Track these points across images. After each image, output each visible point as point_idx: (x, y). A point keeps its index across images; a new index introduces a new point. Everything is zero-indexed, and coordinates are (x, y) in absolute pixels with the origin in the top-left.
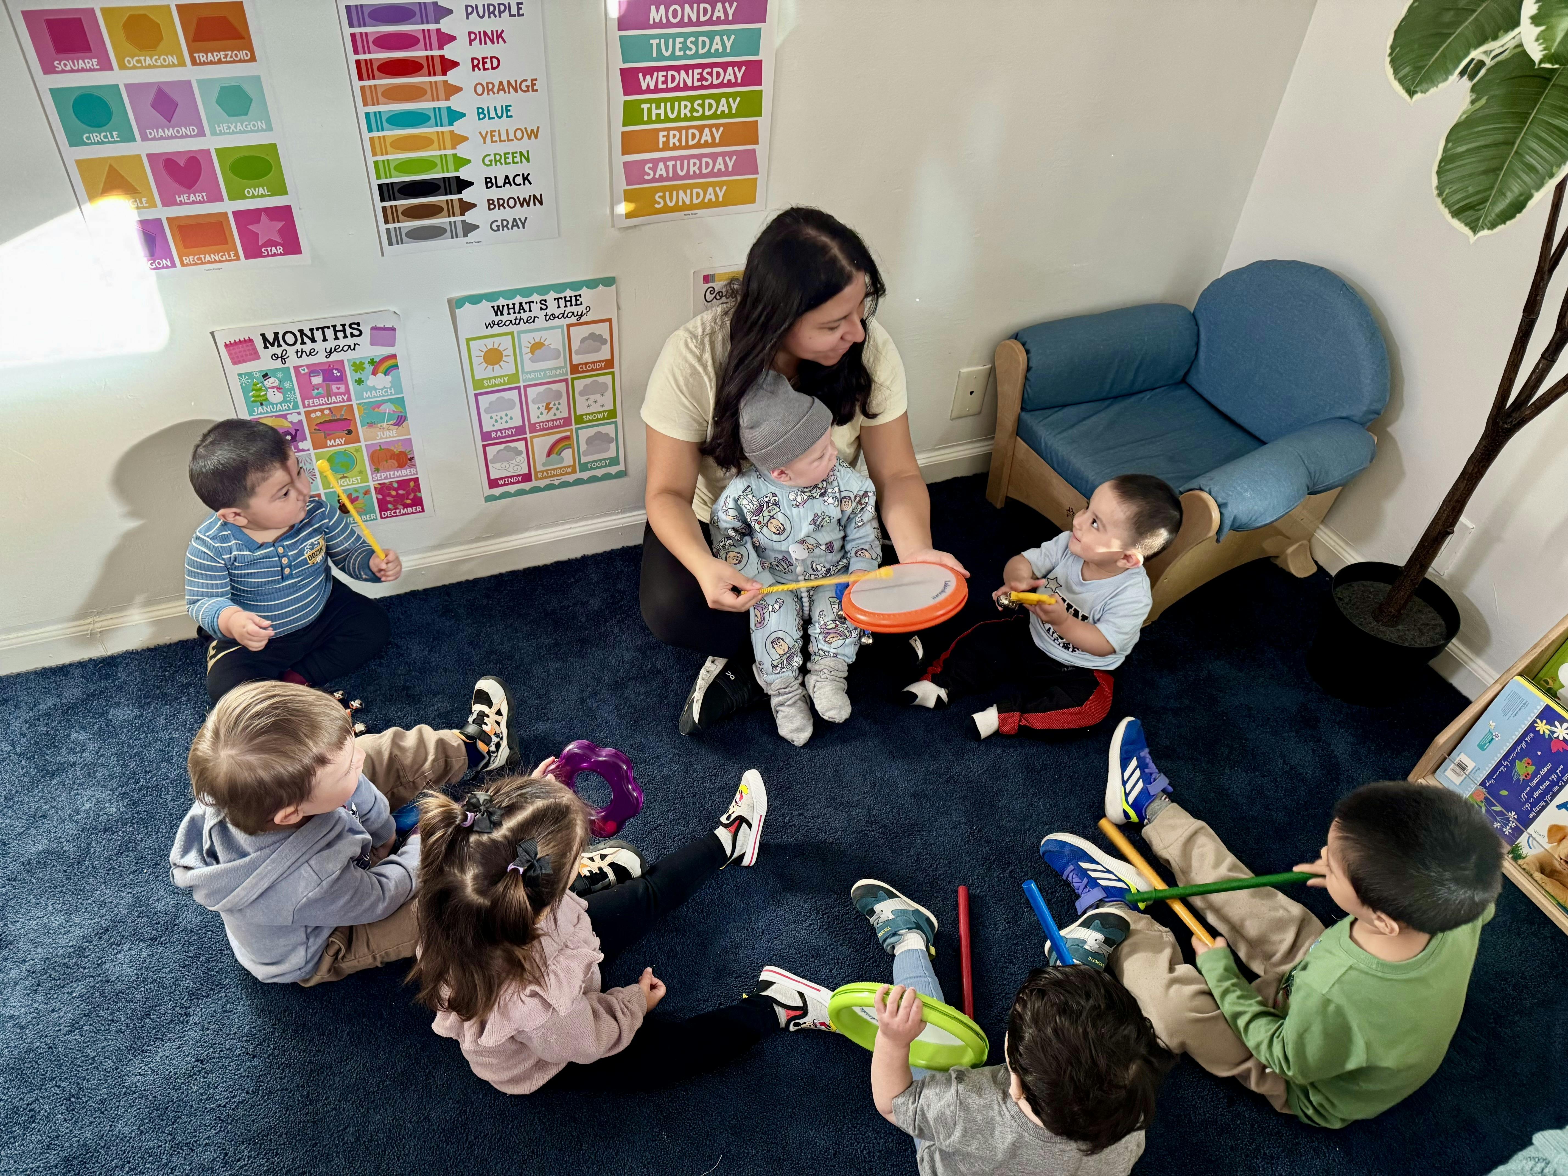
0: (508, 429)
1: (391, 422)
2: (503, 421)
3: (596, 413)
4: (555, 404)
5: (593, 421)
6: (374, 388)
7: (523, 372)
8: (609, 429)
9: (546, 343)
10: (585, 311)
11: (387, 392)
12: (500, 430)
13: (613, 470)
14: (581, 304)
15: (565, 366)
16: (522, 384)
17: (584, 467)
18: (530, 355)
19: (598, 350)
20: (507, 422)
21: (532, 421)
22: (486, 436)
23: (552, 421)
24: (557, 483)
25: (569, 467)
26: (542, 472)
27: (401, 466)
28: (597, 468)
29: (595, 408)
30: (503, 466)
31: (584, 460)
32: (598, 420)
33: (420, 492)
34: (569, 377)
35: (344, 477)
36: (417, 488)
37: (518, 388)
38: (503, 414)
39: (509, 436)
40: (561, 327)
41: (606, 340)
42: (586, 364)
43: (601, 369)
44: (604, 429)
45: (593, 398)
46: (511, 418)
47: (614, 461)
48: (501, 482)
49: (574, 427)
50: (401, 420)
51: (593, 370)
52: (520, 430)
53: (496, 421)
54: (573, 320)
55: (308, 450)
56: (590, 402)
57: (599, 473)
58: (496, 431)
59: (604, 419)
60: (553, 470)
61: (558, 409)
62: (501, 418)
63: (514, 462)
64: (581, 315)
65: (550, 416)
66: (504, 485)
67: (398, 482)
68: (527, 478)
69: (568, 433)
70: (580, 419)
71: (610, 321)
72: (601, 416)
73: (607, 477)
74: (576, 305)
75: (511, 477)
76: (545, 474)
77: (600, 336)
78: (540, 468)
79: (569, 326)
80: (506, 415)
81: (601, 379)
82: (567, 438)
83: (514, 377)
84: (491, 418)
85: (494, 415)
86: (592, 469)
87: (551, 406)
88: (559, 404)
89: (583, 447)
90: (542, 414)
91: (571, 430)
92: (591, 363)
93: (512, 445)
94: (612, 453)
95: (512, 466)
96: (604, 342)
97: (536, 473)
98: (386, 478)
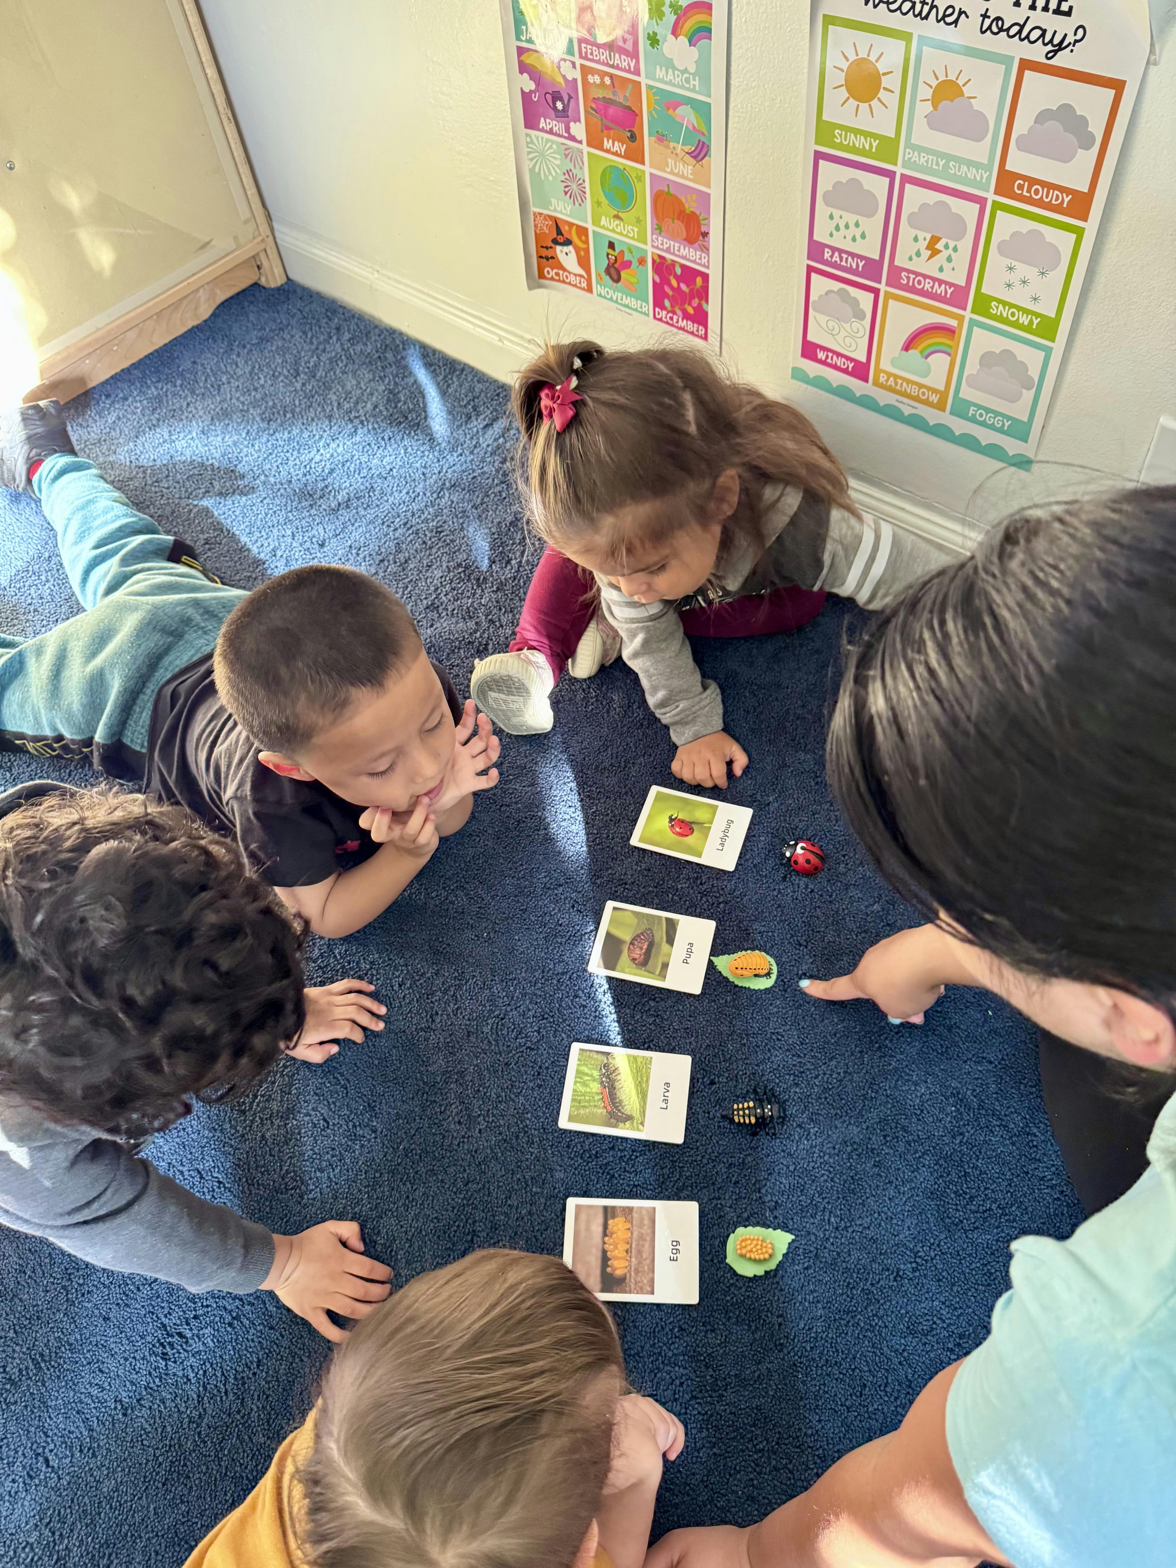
0: (853, 255)
1: (687, 148)
2: (849, 234)
3: (1019, 308)
4: (946, 247)
5: (1005, 321)
6: (669, 64)
7: (908, 144)
8: (1032, 359)
9: (967, 91)
10: (1070, 39)
11: (687, 80)
12: (841, 251)
13: (1012, 446)
14: (1068, 14)
15: (988, 168)
16: (899, 170)
17: (961, 410)
18: (928, 107)
19: (1066, 158)
20: (854, 239)
21: (897, 263)
22: (815, 249)
23: (934, 279)
24: (907, 411)
25: (934, 391)
26: (889, 375)
27: (690, 241)
28: (983, 424)
29: (1019, 297)
30: (831, 324)
31: (967, 393)
32: (1016, 325)
33: (707, 302)
34: (991, 197)
35: (617, 217)
36: (703, 293)
37: (891, 175)
38: (852, 218)
39: (849, 270)
40: (1005, 60)
41: (1093, 138)
42: (1033, 181)
43: (1058, 209)
44: (1022, 352)
45: (1024, 270)
46: (863, 236)
47: (1020, 431)
48: (821, 355)
49: (968, 314)
50: (700, 152)
51: (1040, 204)
52: (872, 268)
53: (837, 228)
54: (1037, 53)
55: (580, 142)
56: (1014, 278)
57: (986, 437)
58: (834, 249)
59: (1028, 329)
60: (909, 381)
61: (949, 259)
62: (847, 227)
63: (847, 326)
64: (1060, 47)
65: (930, 268)
66: (824, 363)
67: (683, 267)
68: (860, 371)
69: (953, 323)
70: (983, 305)
71: (1118, 86)
72: (1024, 320)
73: (994, 452)
74: (1057, 11)
75: (839, 355)
76: (891, 381)
77: (1083, 121)
78: (885, 365)
79: (1026, 65)
80: (857, 225)
81: (1051, 234)
82: (950, 331)
83: (889, 146)
84: (831, 217)
85: (837, 213)
86: (973, 420)
87: (939, 246)
88: (955, 249)
89: (972, 367)
90: (918, 254)
91: (961, 319)
92: (1043, 184)
93: (853, 291)
94: (1019, 411)
95: (843, 333)
96: (1086, 142)
97: (878, 371)
98: (668, 250)
